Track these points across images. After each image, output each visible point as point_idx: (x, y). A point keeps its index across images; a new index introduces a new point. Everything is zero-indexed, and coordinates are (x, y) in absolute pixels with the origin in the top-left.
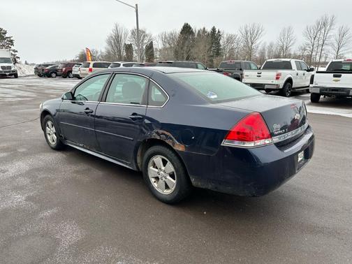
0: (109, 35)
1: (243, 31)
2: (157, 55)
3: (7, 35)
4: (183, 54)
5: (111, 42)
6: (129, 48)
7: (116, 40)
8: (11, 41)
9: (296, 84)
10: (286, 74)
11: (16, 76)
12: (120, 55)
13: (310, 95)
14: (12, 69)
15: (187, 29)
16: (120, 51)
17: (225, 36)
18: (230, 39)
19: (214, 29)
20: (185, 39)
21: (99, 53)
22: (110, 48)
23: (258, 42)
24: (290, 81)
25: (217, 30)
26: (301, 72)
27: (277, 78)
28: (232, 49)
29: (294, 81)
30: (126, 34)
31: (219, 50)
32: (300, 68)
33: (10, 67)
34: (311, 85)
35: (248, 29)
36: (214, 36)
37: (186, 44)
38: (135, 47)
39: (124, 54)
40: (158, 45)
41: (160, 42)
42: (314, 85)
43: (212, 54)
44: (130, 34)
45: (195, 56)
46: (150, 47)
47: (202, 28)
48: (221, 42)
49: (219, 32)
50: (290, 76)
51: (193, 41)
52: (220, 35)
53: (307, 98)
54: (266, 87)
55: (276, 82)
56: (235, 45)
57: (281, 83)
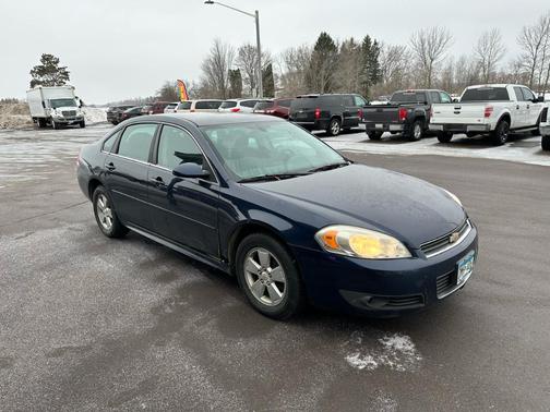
0: (206, 58)
1: (418, 40)
2: (278, 84)
3: (60, 65)
4: (319, 81)
5: (208, 68)
6: (235, 75)
7: (217, 64)
8: (66, 73)
9: (516, 122)
10: (500, 108)
11: (82, 125)
12: (222, 87)
13: (540, 139)
14: (78, 115)
15: (324, 42)
16: (222, 81)
17: (386, 50)
18: (394, 54)
19: (367, 40)
20: (323, 58)
21: (191, 86)
22: (206, 77)
23: (441, 57)
24: (506, 118)
25: (373, 41)
26: (523, 104)
27: (487, 115)
28: (397, 69)
29: (512, 118)
30: (231, 55)
31: (376, 71)
32: (521, 97)
33: (74, 113)
34: (542, 124)
35: (425, 37)
36: (368, 50)
37: (324, 66)
38: (244, 75)
39: (228, 85)
40: (280, 69)
41: (284, 64)
42: (547, 124)
43: (365, 79)
44: (237, 54)
45: (340, 83)
46: (268, 73)
47: (349, 40)
48: (379, 59)
49: (376, 43)
50: (507, 110)
51: (335, 60)
52: (377, 49)
53: (536, 144)
54: (469, 129)
55: (485, 121)
56: (402, 63)
57: (493, 122)
